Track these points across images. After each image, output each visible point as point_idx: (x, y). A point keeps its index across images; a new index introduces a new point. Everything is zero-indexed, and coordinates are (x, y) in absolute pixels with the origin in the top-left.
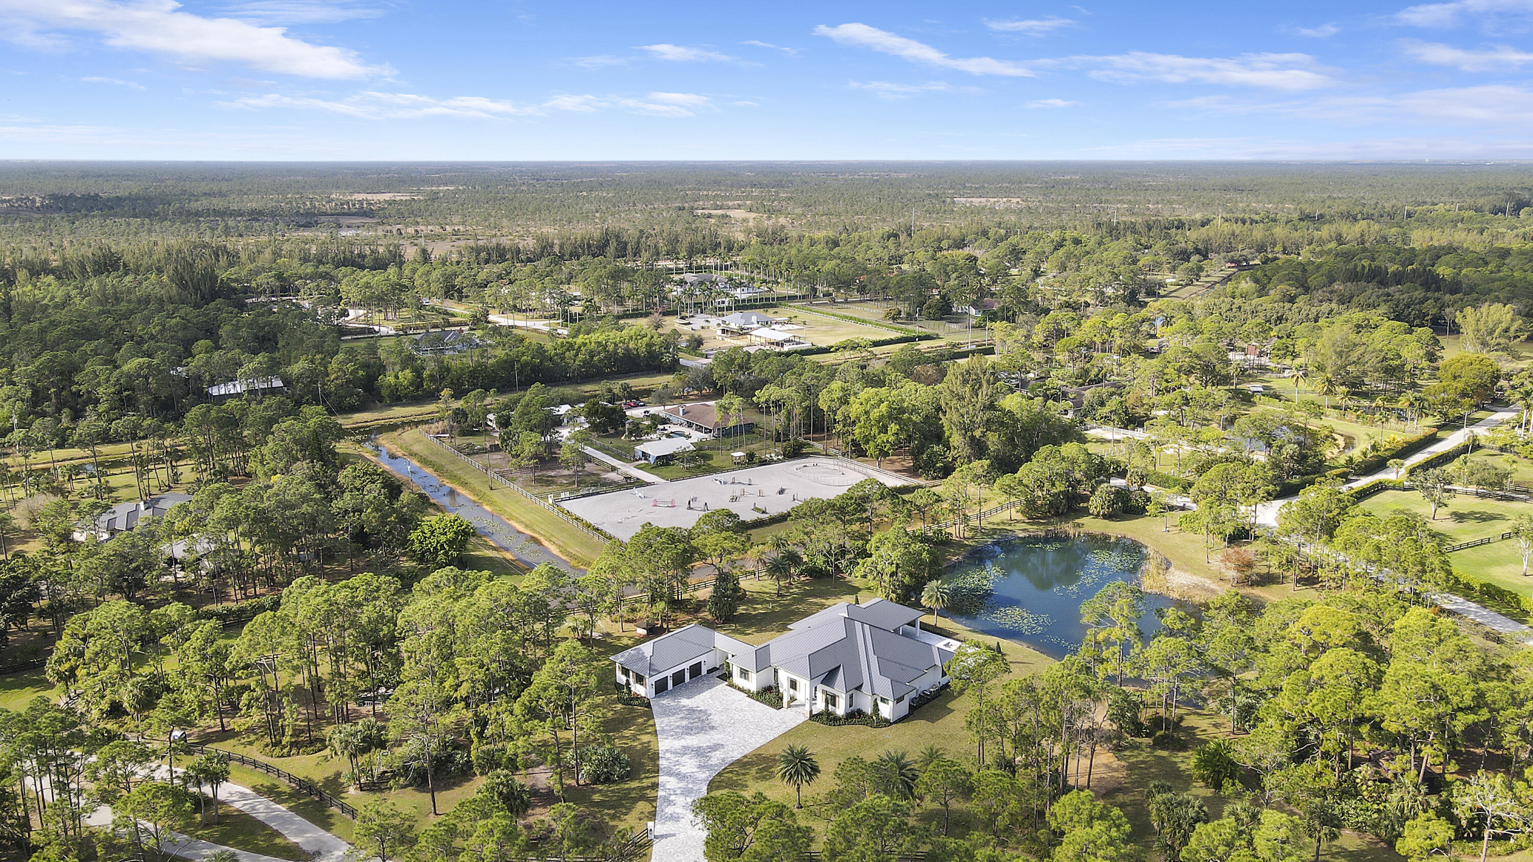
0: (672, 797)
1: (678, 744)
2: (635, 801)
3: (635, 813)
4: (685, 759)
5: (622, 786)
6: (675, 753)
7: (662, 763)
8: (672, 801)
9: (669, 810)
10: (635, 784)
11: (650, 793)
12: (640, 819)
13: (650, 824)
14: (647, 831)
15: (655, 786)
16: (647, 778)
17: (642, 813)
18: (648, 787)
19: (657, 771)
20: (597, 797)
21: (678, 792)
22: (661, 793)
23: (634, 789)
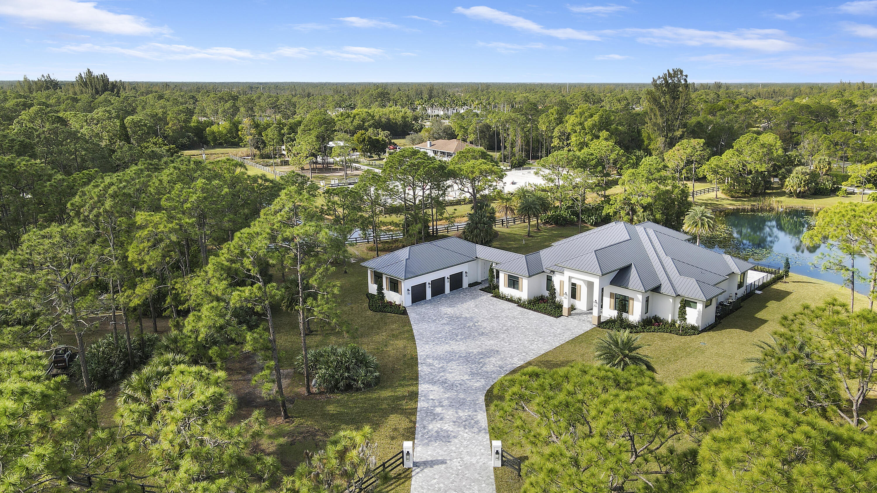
0: (438, 410)
1: (442, 349)
2: (385, 414)
3: (386, 430)
4: (453, 365)
5: (369, 395)
6: (438, 358)
7: (423, 369)
8: (438, 415)
9: (434, 426)
10: (386, 393)
11: (406, 405)
12: (393, 438)
13: (407, 445)
14: (401, 455)
15: (414, 396)
16: (403, 386)
17: (395, 429)
18: (404, 397)
19: (415, 378)
20: (331, 409)
21: (446, 403)
22: (421, 404)
23: (386, 399)
